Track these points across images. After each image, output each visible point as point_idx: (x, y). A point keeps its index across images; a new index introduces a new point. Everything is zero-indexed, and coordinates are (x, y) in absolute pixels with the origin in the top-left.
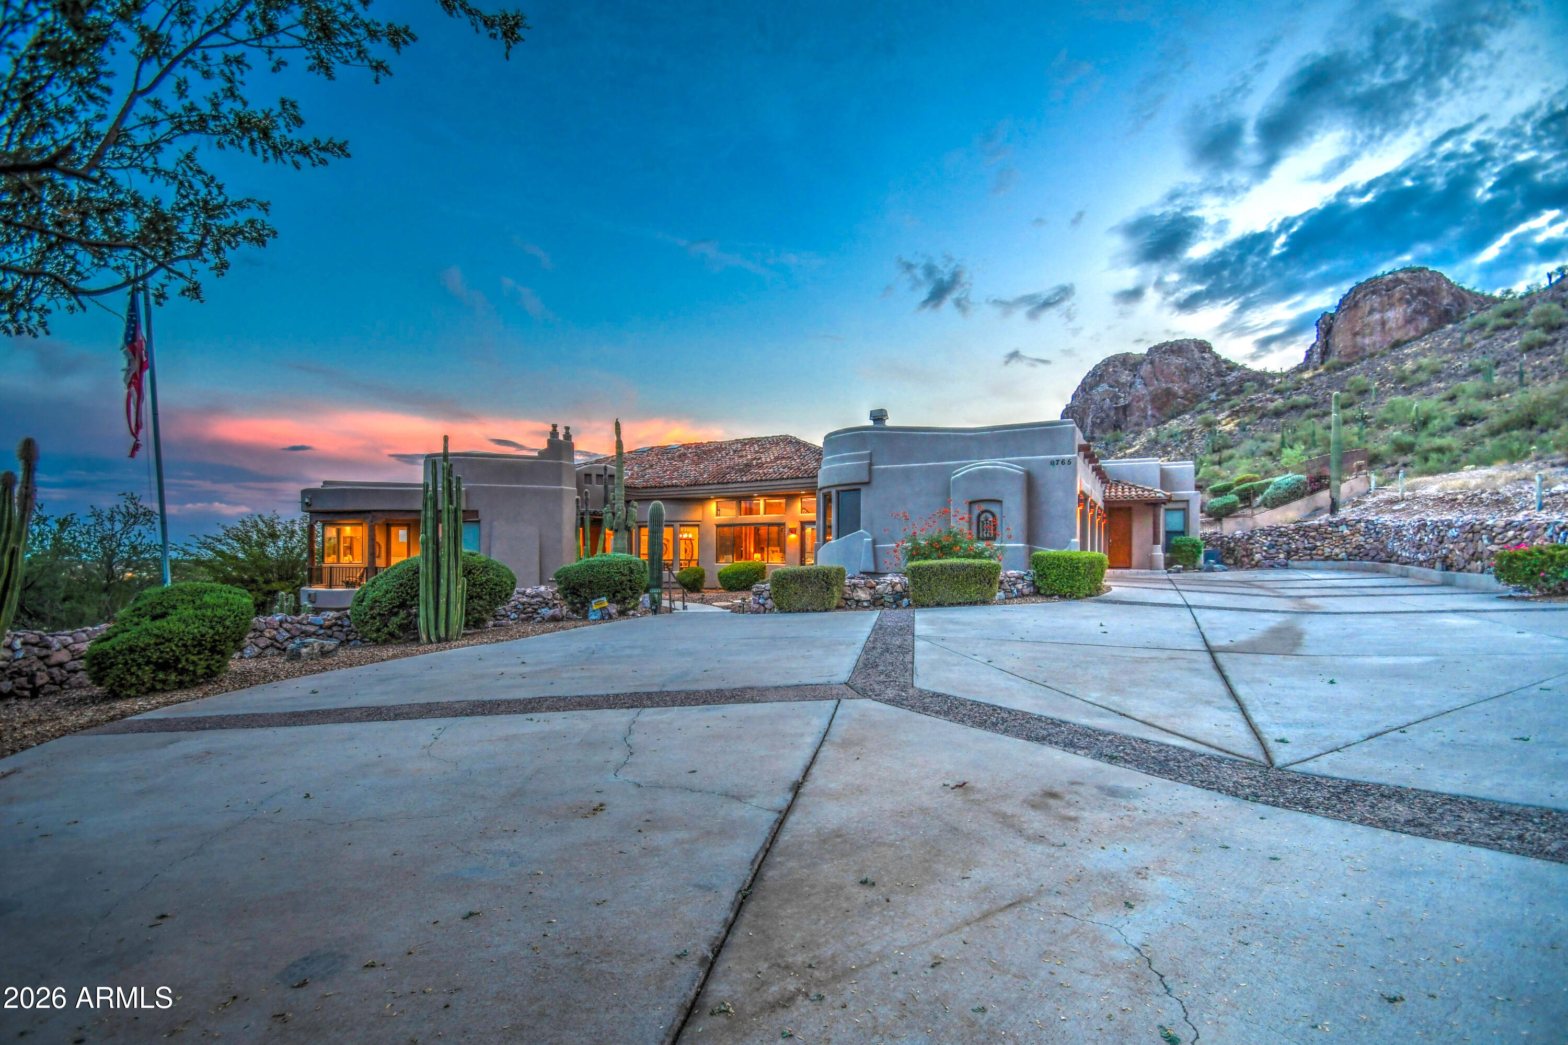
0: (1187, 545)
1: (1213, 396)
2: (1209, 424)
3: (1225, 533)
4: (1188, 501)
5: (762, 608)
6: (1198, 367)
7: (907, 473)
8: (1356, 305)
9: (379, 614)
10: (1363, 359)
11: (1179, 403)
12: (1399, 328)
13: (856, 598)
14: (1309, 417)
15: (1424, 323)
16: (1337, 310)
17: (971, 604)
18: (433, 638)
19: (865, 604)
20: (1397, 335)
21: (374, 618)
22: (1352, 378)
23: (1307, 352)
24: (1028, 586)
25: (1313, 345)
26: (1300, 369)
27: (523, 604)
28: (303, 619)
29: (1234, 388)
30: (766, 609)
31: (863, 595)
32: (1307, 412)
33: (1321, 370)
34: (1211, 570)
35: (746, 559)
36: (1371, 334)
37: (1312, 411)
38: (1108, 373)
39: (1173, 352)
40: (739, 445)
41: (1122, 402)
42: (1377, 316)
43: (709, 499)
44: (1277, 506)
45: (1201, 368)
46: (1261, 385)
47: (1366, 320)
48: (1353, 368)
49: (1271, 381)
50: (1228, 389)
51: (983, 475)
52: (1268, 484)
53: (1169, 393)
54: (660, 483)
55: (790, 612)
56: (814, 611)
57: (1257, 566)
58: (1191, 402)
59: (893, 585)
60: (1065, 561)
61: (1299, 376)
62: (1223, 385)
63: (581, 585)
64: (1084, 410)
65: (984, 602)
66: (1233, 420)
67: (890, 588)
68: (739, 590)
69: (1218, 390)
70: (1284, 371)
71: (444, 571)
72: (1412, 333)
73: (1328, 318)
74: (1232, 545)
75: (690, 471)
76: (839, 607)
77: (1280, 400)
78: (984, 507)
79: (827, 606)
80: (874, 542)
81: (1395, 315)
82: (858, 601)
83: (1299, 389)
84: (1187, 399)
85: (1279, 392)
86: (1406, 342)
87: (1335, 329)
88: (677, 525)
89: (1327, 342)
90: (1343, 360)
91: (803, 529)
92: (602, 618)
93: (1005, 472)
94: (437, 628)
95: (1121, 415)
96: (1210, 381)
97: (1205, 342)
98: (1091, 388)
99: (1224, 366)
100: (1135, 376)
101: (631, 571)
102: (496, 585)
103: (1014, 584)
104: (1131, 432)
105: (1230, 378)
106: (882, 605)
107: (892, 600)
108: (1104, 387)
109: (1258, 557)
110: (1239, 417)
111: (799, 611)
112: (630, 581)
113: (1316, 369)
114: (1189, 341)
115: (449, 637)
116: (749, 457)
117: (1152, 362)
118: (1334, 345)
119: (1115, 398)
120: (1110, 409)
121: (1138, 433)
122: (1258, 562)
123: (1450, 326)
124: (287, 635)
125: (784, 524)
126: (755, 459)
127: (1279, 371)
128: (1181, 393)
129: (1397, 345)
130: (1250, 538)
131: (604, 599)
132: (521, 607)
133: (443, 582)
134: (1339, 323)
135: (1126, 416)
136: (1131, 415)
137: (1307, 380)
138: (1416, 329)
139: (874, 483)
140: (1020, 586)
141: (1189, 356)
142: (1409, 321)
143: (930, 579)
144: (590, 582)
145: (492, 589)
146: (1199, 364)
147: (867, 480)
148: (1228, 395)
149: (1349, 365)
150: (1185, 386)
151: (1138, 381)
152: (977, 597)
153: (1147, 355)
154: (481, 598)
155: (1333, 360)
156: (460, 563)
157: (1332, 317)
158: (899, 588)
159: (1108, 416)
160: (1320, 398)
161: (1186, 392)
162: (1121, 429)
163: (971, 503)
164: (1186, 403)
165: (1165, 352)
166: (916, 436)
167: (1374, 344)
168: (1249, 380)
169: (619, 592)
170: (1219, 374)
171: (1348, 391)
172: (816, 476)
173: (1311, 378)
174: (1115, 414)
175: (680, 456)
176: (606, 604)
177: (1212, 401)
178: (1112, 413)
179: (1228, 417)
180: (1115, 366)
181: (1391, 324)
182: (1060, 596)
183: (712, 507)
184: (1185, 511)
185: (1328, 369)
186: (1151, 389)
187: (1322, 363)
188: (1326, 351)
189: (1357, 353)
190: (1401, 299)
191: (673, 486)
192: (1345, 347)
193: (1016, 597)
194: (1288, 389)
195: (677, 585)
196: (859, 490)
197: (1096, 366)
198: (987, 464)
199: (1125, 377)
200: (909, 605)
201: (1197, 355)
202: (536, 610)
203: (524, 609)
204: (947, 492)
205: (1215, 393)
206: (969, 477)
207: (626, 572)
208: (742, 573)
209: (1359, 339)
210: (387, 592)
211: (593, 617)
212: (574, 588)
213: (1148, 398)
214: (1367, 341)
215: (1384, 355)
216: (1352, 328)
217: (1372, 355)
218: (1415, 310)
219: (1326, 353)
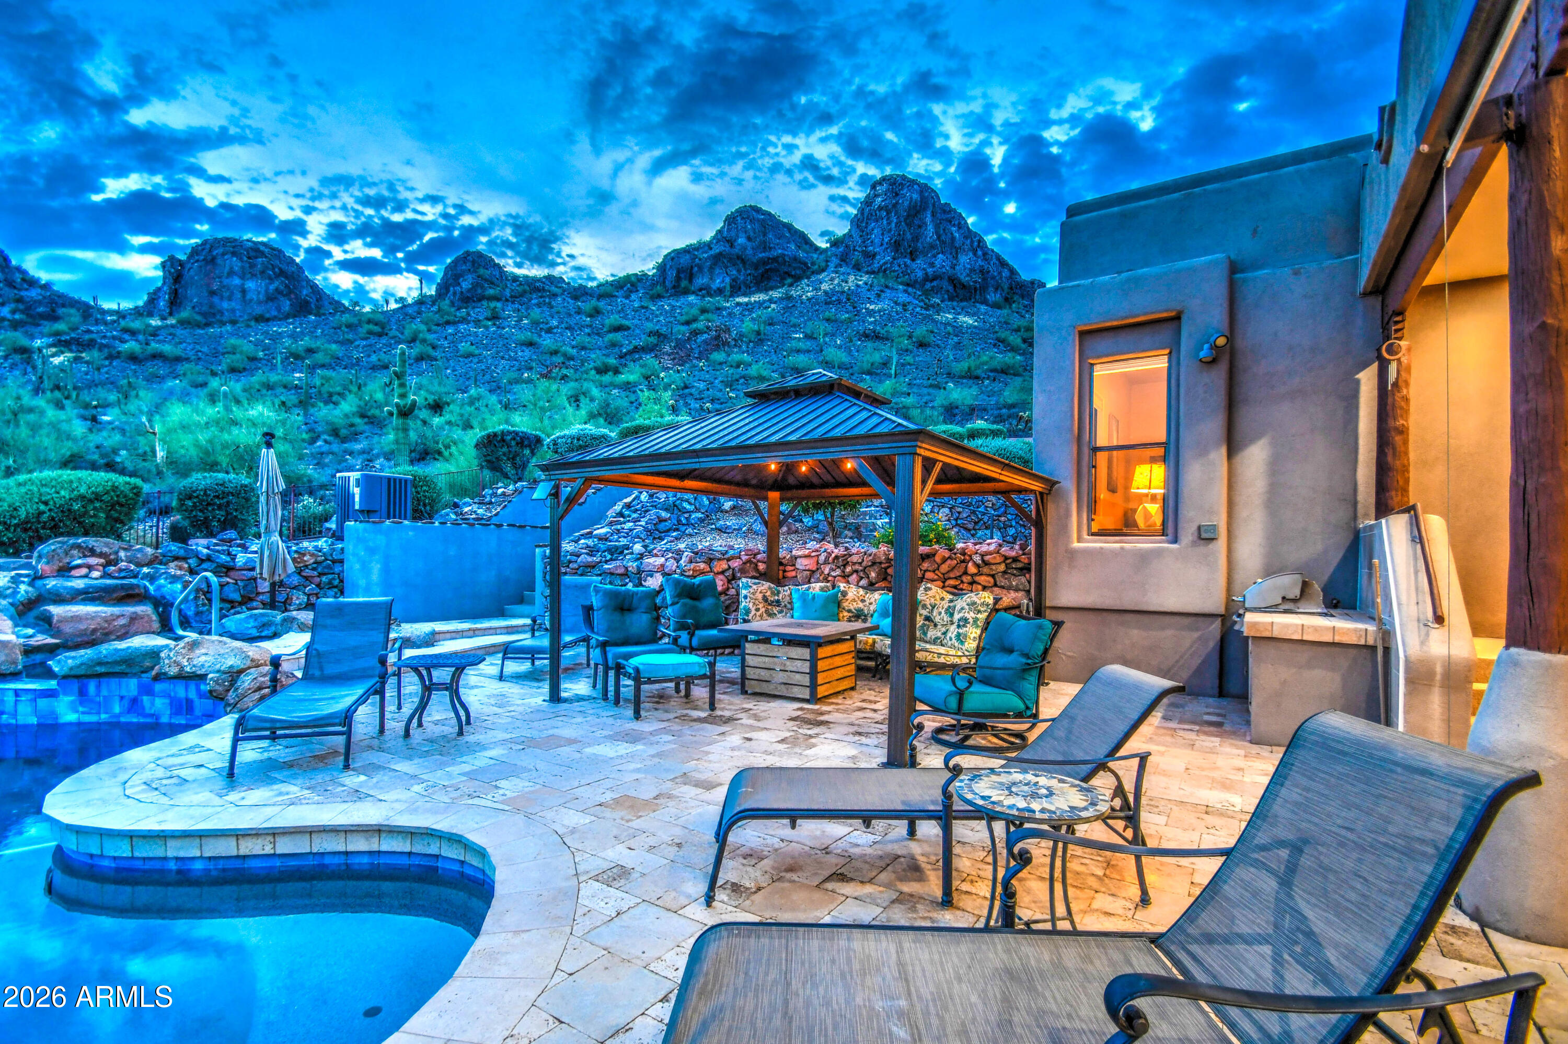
8: (213, 260)
10: (223, 324)
12: (260, 303)
15: (286, 305)
20: (259, 310)
36: (230, 299)
72: (274, 313)
86: (267, 320)
123: (312, 318)
134: (192, 272)
142: (270, 298)
155: (185, 314)
167: (233, 311)
187: (171, 314)
189: (214, 314)
190: (262, 272)
209: (216, 300)
214: (225, 305)
215: (248, 326)
216: (208, 285)
217: (233, 322)
218: (277, 289)
219: (175, 302)
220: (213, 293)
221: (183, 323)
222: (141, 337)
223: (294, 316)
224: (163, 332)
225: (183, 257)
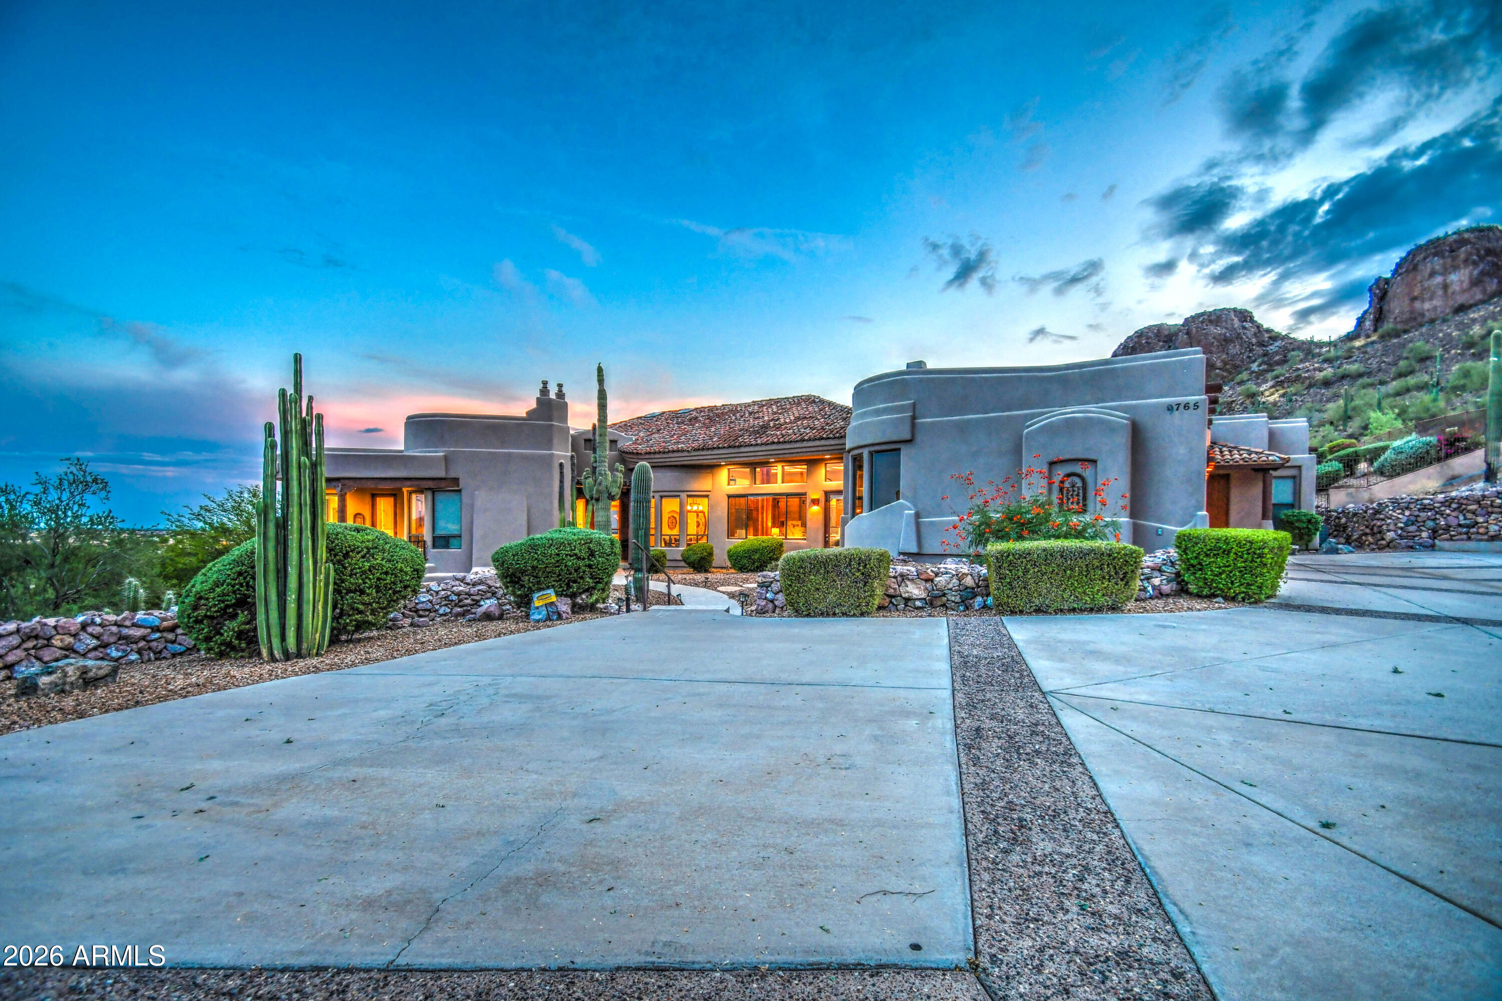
0: (1299, 521)
1: (1254, 367)
2: (1252, 395)
3: (1332, 507)
4: (1300, 467)
5: (770, 605)
6: (1239, 336)
7: (963, 429)
9: (206, 616)
11: (1217, 375)
13: (906, 595)
14: (1364, 387)
16: (1393, 275)
17: (1091, 610)
18: (277, 654)
19: (918, 604)
21: (201, 622)
22: (1411, 345)
23: (1358, 319)
24: (1169, 581)
25: (1365, 312)
26: (1350, 337)
27: (458, 594)
28: (125, 619)
29: (1277, 358)
30: (775, 607)
31: (915, 591)
32: (1361, 381)
33: (1374, 338)
34: (1335, 551)
35: (763, 535)
37: (1366, 380)
38: (1141, 344)
39: (1211, 321)
40: (756, 407)
43: (719, 466)
44: (1398, 474)
45: (1242, 338)
46: (1307, 354)
47: (1427, 284)
48: (1411, 335)
49: (1318, 351)
50: (1270, 359)
51: (1070, 425)
52: (1384, 449)
54: (664, 448)
55: (808, 615)
56: (844, 614)
57: (1390, 546)
58: (1230, 373)
59: (960, 577)
60: (1239, 545)
61: (1349, 345)
62: (1265, 355)
63: (523, 572)
65: (1114, 609)
66: (1277, 391)
67: (955, 581)
68: (751, 571)
69: (1260, 360)
70: (1332, 339)
71: (293, 555)
73: (1382, 284)
74: (1343, 520)
75: (699, 435)
76: (881, 608)
77: (1330, 369)
78: (1070, 468)
79: (864, 609)
80: (918, 515)
82: (907, 600)
83: (1351, 357)
84: (1227, 370)
85: (1327, 361)
87: (1390, 293)
88: (684, 495)
89: (1381, 308)
90: (1399, 327)
91: (827, 500)
92: (549, 618)
93: (1101, 422)
94: (283, 638)
96: (1251, 351)
97: (1246, 311)
99: (1266, 335)
101: (592, 554)
102: (386, 573)
103: (1148, 579)
105: (1272, 348)
106: (944, 605)
107: (958, 599)
109: (1390, 535)
110: (1283, 388)
111: (822, 614)
112: (590, 566)
113: (1368, 336)
114: (1228, 310)
115: (304, 652)
116: (766, 418)
117: (1188, 333)
118: (1389, 311)
122: (1392, 541)
124: (94, 642)
125: (805, 494)
126: (772, 420)
127: (1326, 339)
128: (1219, 364)
129: (1461, 309)
130: (1377, 512)
131: (551, 591)
132: (454, 598)
133: (292, 572)
137: (1359, 348)
138: (1484, 292)
139: (919, 438)
140: (1156, 581)
141: (1229, 326)
143: (1026, 571)
144: (534, 568)
145: (379, 579)
146: (1239, 334)
147: (907, 436)
148: (1270, 365)
149: (1406, 331)
150: (1224, 356)
152: (1101, 600)
153: (1183, 325)
154: (362, 592)
156: (322, 544)
157: (1387, 281)
158: (969, 581)
160: (1375, 366)
161: (1225, 363)
163: (1052, 464)
164: (1225, 374)
165: (1202, 322)
166: (973, 379)
168: (1293, 350)
169: (575, 582)
170: (1261, 344)
171: (1407, 358)
172: (845, 437)
173: (1363, 346)
175: (690, 420)
176: (554, 598)
177: (1253, 372)
179: (1272, 387)
180: (1148, 338)
182: (1226, 598)
183: (723, 475)
184: (1296, 480)
185: (1382, 337)
188: (1379, 318)
191: (678, 451)
192: (1402, 313)
193: (1151, 598)
194: (1337, 358)
195: (683, 564)
196: (899, 449)
197: (1129, 338)
198: (1073, 411)
199: (1159, 348)
200: (985, 607)
201: (1237, 323)
202: (478, 601)
203: (460, 601)
204: (1017, 451)
205: (1256, 364)
206: (1050, 430)
207: (583, 554)
208: (756, 551)
210: (217, 584)
211: (537, 617)
212: (513, 574)
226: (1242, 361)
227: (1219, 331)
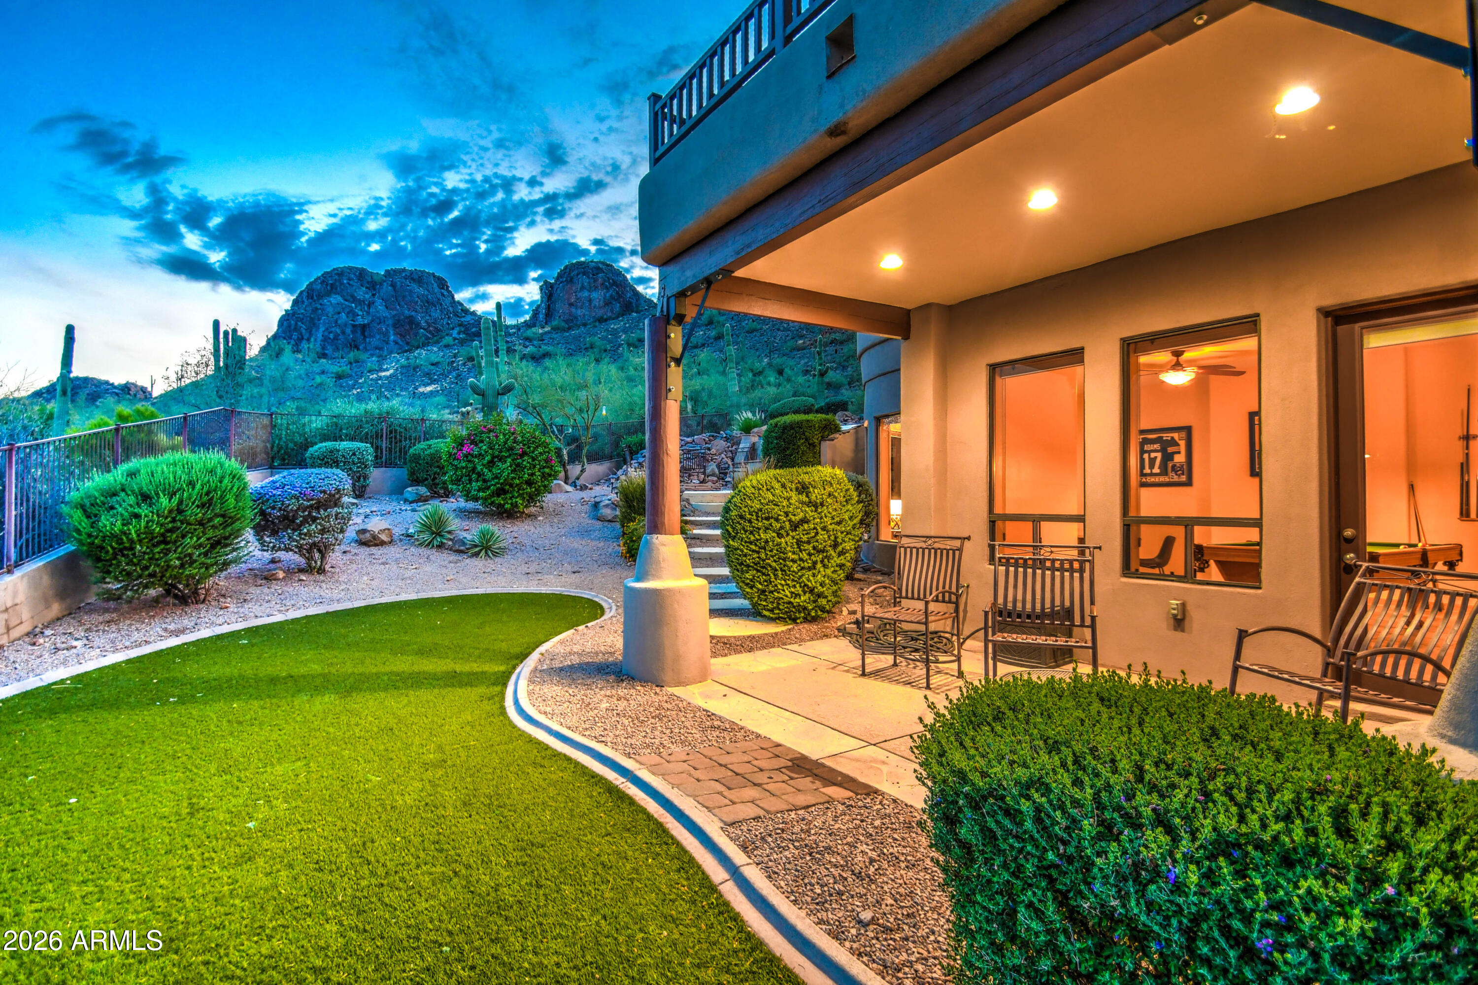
1: (455, 333)
6: (438, 302)
8: (572, 279)
10: (580, 326)
11: (423, 334)
12: (601, 308)
15: (617, 307)
16: (556, 282)
20: (600, 313)
29: (473, 329)
33: (548, 329)
36: (582, 308)
38: (342, 284)
39: (413, 280)
41: (360, 321)
42: (586, 294)
45: (441, 304)
47: (579, 295)
50: (468, 329)
53: (411, 321)
58: (434, 335)
62: (461, 325)
64: (312, 319)
69: (459, 329)
72: (609, 314)
73: (549, 287)
81: (598, 296)
84: (430, 332)
86: (606, 320)
87: (555, 296)
89: (548, 306)
95: (358, 334)
96: (449, 318)
97: (442, 278)
98: (320, 297)
99: (460, 308)
100: (374, 295)
104: (372, 355)
105: (468, 318)
108: (336, 299)
113: (542, 327)
114: (428, 273)
117: (393, 285)
118: (555, 310)
119: (352, 313)
120: (346, 325)
121: (382, 358)
123: (635, 314)
128: (423, 324)
129: (601, 320)
134: (558, 291)
135: (365, 337)
136: (371, 336)
138: (612, 311)
141: (430, 288)
142: (607, 304)
146: (438, 299)
149: (570, 329)
150: (427, 318)
151: (378, 302)
153: (385, 276)
155: (555, 323)
157: (551, 285)
159: (343, 333)
161: (429, 324)
162: (358, 349)
164: (429, 335)
165: (405, 278)
167: (584, 316)
170: (457, 314)
174: (353, 332)
177: (455, 339)
178: (348, 331)
180: (349, 279)
181: (596, 303)
186: (394, 313)
187: (547, 323)
188: (550, 311)
189: (573, 320)
190: (601, 284)
192: (564, 313)
199: (362, 293)
201: (436, 288)
205: (456, 331)
209: (573, 310)
213: (390, 322)
214: (579, 312)
215: (595, 326)
216: (569, 299)
217: (585, 325)
218: (611, 296)
219: (549, 315)
220: (571, 305)
221: (555, 329)
222: (535, 342)
223: (623, 315)
224: (546, 337)
225: (553, 281)
226: (442, 325)
227: (421, 291)
